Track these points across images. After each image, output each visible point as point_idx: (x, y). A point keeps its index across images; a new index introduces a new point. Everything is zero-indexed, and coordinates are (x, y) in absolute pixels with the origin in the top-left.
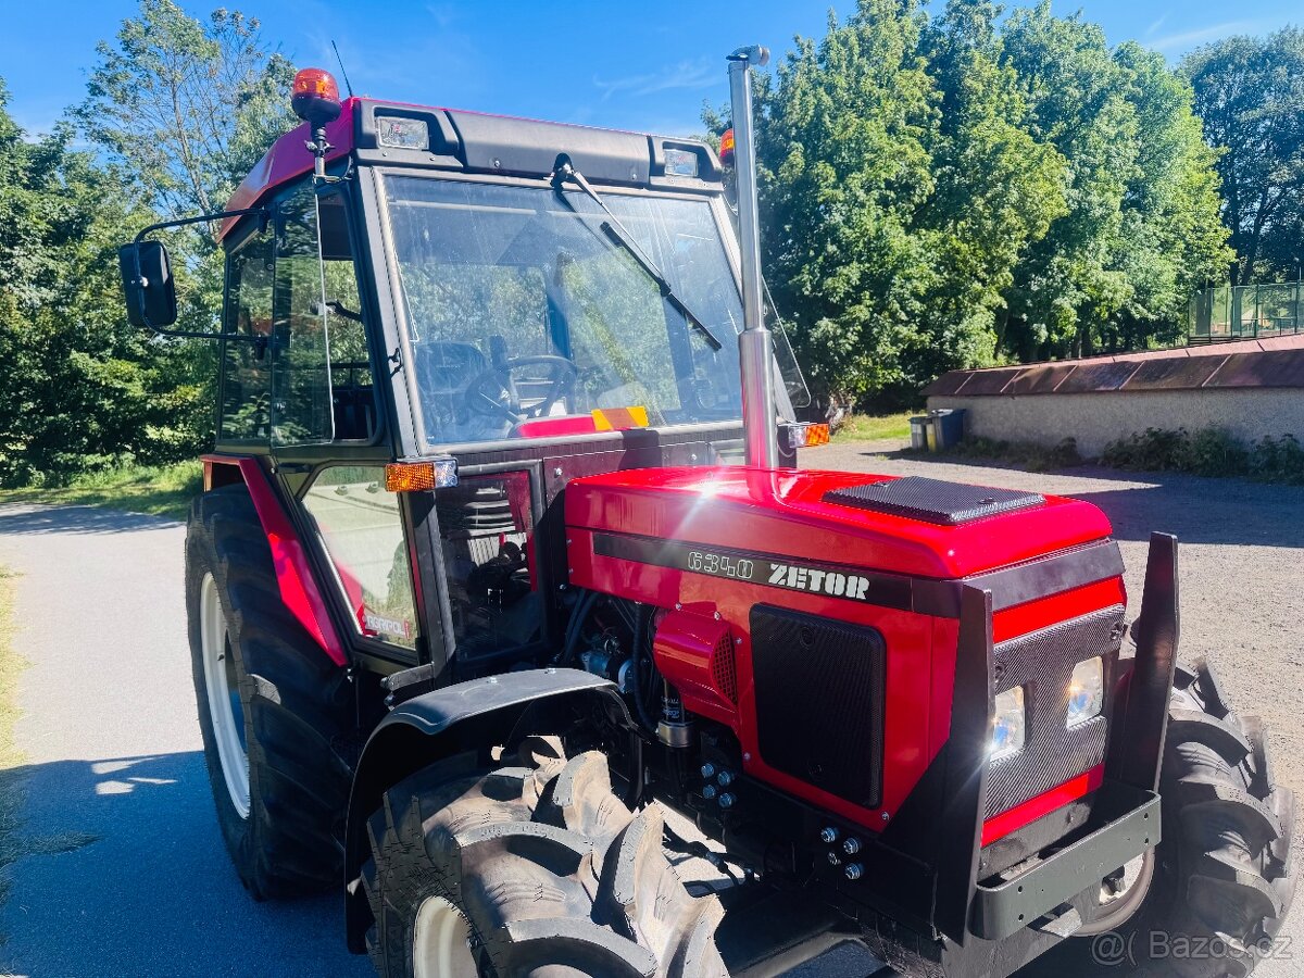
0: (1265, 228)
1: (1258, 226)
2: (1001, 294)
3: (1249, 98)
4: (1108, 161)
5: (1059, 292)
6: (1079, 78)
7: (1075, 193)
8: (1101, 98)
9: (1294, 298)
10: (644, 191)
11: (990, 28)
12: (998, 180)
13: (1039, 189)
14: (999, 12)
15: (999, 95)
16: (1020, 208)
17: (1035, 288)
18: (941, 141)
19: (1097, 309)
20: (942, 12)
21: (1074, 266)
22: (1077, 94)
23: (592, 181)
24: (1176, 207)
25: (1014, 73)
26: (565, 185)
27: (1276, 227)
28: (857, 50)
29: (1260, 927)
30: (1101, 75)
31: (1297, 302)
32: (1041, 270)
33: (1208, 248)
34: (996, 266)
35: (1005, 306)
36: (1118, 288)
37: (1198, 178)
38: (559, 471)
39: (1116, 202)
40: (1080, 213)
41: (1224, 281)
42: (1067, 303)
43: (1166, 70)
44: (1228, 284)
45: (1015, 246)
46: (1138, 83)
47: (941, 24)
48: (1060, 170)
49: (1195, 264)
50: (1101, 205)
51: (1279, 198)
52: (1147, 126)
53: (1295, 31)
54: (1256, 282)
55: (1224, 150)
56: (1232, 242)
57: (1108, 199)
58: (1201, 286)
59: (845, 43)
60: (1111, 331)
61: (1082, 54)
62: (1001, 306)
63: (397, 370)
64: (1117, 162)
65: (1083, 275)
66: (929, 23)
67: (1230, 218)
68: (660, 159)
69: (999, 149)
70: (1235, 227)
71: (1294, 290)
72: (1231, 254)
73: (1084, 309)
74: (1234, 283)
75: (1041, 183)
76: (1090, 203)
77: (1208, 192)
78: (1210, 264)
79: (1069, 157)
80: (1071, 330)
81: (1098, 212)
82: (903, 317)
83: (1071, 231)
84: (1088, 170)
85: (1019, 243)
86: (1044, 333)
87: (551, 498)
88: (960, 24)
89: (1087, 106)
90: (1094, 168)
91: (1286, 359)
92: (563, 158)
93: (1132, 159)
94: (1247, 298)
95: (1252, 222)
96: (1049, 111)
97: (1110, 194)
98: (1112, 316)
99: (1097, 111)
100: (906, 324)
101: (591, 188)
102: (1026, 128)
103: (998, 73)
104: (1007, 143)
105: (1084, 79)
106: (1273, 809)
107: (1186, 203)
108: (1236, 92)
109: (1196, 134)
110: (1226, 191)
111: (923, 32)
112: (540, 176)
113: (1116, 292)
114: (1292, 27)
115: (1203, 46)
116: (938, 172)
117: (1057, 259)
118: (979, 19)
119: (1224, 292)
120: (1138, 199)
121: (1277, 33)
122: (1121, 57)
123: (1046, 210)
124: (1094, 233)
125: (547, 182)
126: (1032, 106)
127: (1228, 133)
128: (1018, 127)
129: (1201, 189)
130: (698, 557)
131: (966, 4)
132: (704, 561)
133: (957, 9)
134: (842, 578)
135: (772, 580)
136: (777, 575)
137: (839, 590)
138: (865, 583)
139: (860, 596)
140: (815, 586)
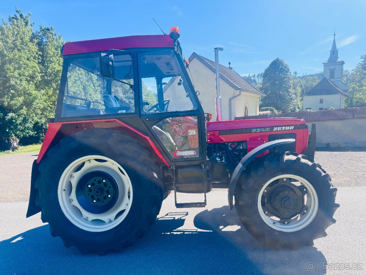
15: (56, 57)
20: (39, 30)
47: (38, 33)
66: (34, 32)
69: (58, 71)
88: (44, 35)
103: (56, 51)
111: (33, 34)
116: (41, 75)
118: (50, 35)
130: (255, 130)
131: (46, 30)
132: (256, 130)
133: (43, 30)
134: (289, 127)
135: (274, 130)
136: (275, 129)
137: (288, 129)
138: (293, 127)
139: (292, 129)
140: (283, 129)
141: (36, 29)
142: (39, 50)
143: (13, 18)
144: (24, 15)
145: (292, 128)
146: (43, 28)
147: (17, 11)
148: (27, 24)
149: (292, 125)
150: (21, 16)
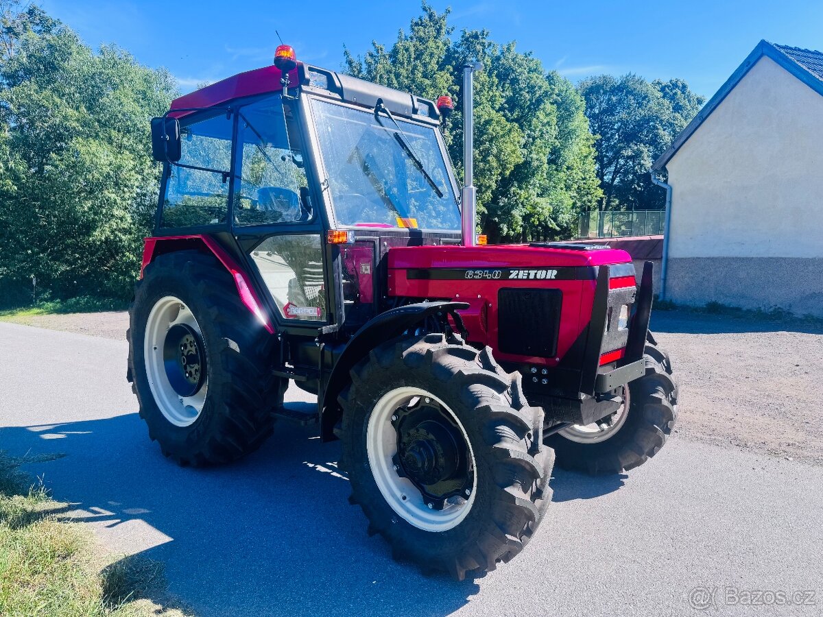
0: (617, 180)
1: (613, 179)
2: (484, 205)
3: (610, 110)
4: (541, 136)
5: (513, 207)
6: (529, 88)
7: (525, 151)
8: (539, 101)
9: (630, 219)
10: (409, 121)
11: (485, 53)
12: (486, 140)
13: (509, 148)
14: (490, 45)
15: (488, 92)
16: (497, 157)
17: (501, 204)
18: (456, 115)
19: (533, 219)
20: (459, 40)
21: (522, 193)
22: (528, 96)
23: (393, 113)
24: (573, 166)
25: (496, 80)
26: (379, 113)
27: (622, 181)
28: (413, 56)
29: (667, 426)
30: (540, 88)
31: (632, 221)
32: (505, 194)
33: (589, 189)
34: (484, 189)
35: (486, 212)
36: (545, 206)
37: (585, 151)
38: (386, 243)
39: (545, 159)
40: (527, 164)
41: (595, 209)
42: (517, 214)
43: (572, 90)
44: (598, 210)
45: (494, 178)
46: (558, 95)
47: (458, 47)
48: (518, 137)
49: (582, 196)
50: (537, 159)
51: (624, 165)
52: (562, 119)
53: (634, 76)
54: (611, 210)
55: (598, 137)
56: (601, 186)
57: (540, 157)
58: (584, 210)
59: (407, 50)
60: (538, 232)
61: (531, 75)
62: (484, 212)
63: (325, 189)
64: (547, 137)
65: (526, 199)
66: (451, 46)
67: (600, 175)
68: (416, 106)
69: (488, 122)
70: (602, 179)
71: (631, 215)
72: (600, 192)
73: (526, 218)
74: (600, 210)
75: (509, 145)
76: (532, 158)
77: (590, 159)
78: (590, 197)
79: (523, 131)
80: (520, 230)
81: (535, 164)
82: (434, 214)
83: (522, 173)
84: (531, 139)
85: (496, 176)
86: (505, 230)
87: (382, 255)
88: (468, 48)
89: (532, 104)
90: (534, 139)
91: (635, 245)
92: (380, 101)
93: (554, 136)
94: (607, 219)
95: (611, 177)
96: (512, 103)
97: (541, 154)
98: (540, 224)
99: (538, 107)
100: (435, 218)
101: (393, 117)
102: (502, 113)
103: (487, 79)
104: (492, 120)
105: (531, 89)
106: (672, 378)
107: (579, 164)
108: (604, 105)
109: (586, 125)
110: (598, 159)
111: (448, 50)
112: (369, 107)
113: (543, 209)
114: (632, 74)
115: (590, 78)
116: (454, 133)
117: (513, 189)
118: (479, 47)
119: (595, 214)
120: (555, 158)
121: (625, 76)
122: (550, 78)
123: (511, 159)
124: (533, 175)
125: (372, 111)
126: (504, 100)
127: (600, 127)
128: (498, 111)
129: (586, 157)
130: (471, 272)
131: (472, 37)
132: (474, 274)
133: (467, 40)
134: (544, 272)
135: (511, 277)
136: (513, 275)
137: (543, 277)
138: (555, 272)
139: (553, 277)
140: (532, 277)
141: (454, 39)
142: (455, 83)
143: (417, 24)
144: (437, 15)
145: (552, 274)
146: (467, 35)
147: (425, 9)
148: (439, 31)
149: (552, 268)
150: (431, 16)
